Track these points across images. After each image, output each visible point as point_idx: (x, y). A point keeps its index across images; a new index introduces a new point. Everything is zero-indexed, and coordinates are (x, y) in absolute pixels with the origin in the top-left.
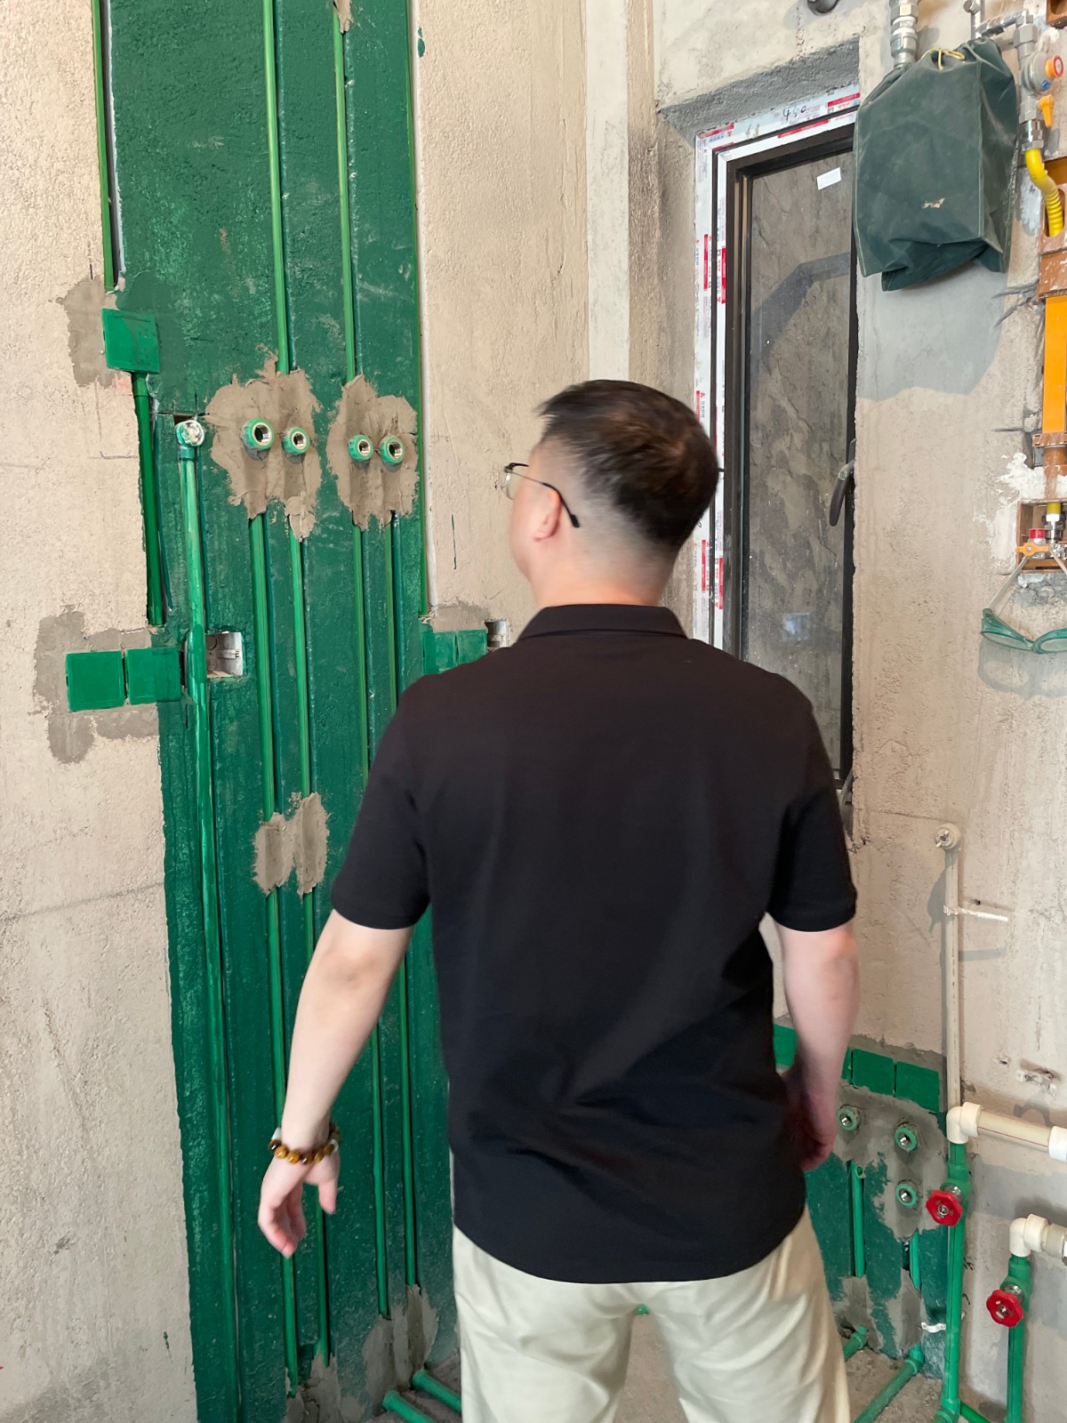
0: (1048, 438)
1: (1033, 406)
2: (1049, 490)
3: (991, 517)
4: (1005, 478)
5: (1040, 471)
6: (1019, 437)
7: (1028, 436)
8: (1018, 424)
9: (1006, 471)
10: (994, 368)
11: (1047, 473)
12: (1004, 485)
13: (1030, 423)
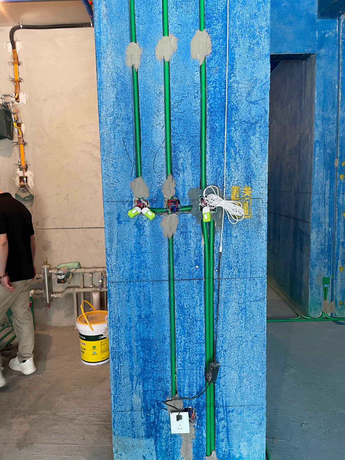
0: (23, 166)
1: (20, 161)
2: (24, 175)
3: (15, 179)
4: (17, 172)
5: (22, 171)
6: (18, 166)
7: (20, 166)
8: (18, 164)
9: (17, 171)
10: (13, 154)
11: (23, 172)
12: (17, 173)
13: (20, 164)
